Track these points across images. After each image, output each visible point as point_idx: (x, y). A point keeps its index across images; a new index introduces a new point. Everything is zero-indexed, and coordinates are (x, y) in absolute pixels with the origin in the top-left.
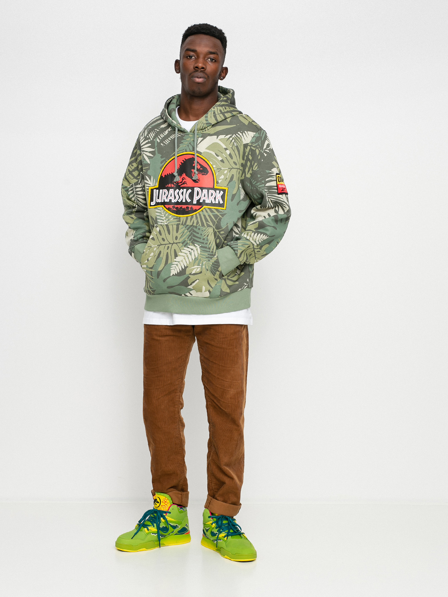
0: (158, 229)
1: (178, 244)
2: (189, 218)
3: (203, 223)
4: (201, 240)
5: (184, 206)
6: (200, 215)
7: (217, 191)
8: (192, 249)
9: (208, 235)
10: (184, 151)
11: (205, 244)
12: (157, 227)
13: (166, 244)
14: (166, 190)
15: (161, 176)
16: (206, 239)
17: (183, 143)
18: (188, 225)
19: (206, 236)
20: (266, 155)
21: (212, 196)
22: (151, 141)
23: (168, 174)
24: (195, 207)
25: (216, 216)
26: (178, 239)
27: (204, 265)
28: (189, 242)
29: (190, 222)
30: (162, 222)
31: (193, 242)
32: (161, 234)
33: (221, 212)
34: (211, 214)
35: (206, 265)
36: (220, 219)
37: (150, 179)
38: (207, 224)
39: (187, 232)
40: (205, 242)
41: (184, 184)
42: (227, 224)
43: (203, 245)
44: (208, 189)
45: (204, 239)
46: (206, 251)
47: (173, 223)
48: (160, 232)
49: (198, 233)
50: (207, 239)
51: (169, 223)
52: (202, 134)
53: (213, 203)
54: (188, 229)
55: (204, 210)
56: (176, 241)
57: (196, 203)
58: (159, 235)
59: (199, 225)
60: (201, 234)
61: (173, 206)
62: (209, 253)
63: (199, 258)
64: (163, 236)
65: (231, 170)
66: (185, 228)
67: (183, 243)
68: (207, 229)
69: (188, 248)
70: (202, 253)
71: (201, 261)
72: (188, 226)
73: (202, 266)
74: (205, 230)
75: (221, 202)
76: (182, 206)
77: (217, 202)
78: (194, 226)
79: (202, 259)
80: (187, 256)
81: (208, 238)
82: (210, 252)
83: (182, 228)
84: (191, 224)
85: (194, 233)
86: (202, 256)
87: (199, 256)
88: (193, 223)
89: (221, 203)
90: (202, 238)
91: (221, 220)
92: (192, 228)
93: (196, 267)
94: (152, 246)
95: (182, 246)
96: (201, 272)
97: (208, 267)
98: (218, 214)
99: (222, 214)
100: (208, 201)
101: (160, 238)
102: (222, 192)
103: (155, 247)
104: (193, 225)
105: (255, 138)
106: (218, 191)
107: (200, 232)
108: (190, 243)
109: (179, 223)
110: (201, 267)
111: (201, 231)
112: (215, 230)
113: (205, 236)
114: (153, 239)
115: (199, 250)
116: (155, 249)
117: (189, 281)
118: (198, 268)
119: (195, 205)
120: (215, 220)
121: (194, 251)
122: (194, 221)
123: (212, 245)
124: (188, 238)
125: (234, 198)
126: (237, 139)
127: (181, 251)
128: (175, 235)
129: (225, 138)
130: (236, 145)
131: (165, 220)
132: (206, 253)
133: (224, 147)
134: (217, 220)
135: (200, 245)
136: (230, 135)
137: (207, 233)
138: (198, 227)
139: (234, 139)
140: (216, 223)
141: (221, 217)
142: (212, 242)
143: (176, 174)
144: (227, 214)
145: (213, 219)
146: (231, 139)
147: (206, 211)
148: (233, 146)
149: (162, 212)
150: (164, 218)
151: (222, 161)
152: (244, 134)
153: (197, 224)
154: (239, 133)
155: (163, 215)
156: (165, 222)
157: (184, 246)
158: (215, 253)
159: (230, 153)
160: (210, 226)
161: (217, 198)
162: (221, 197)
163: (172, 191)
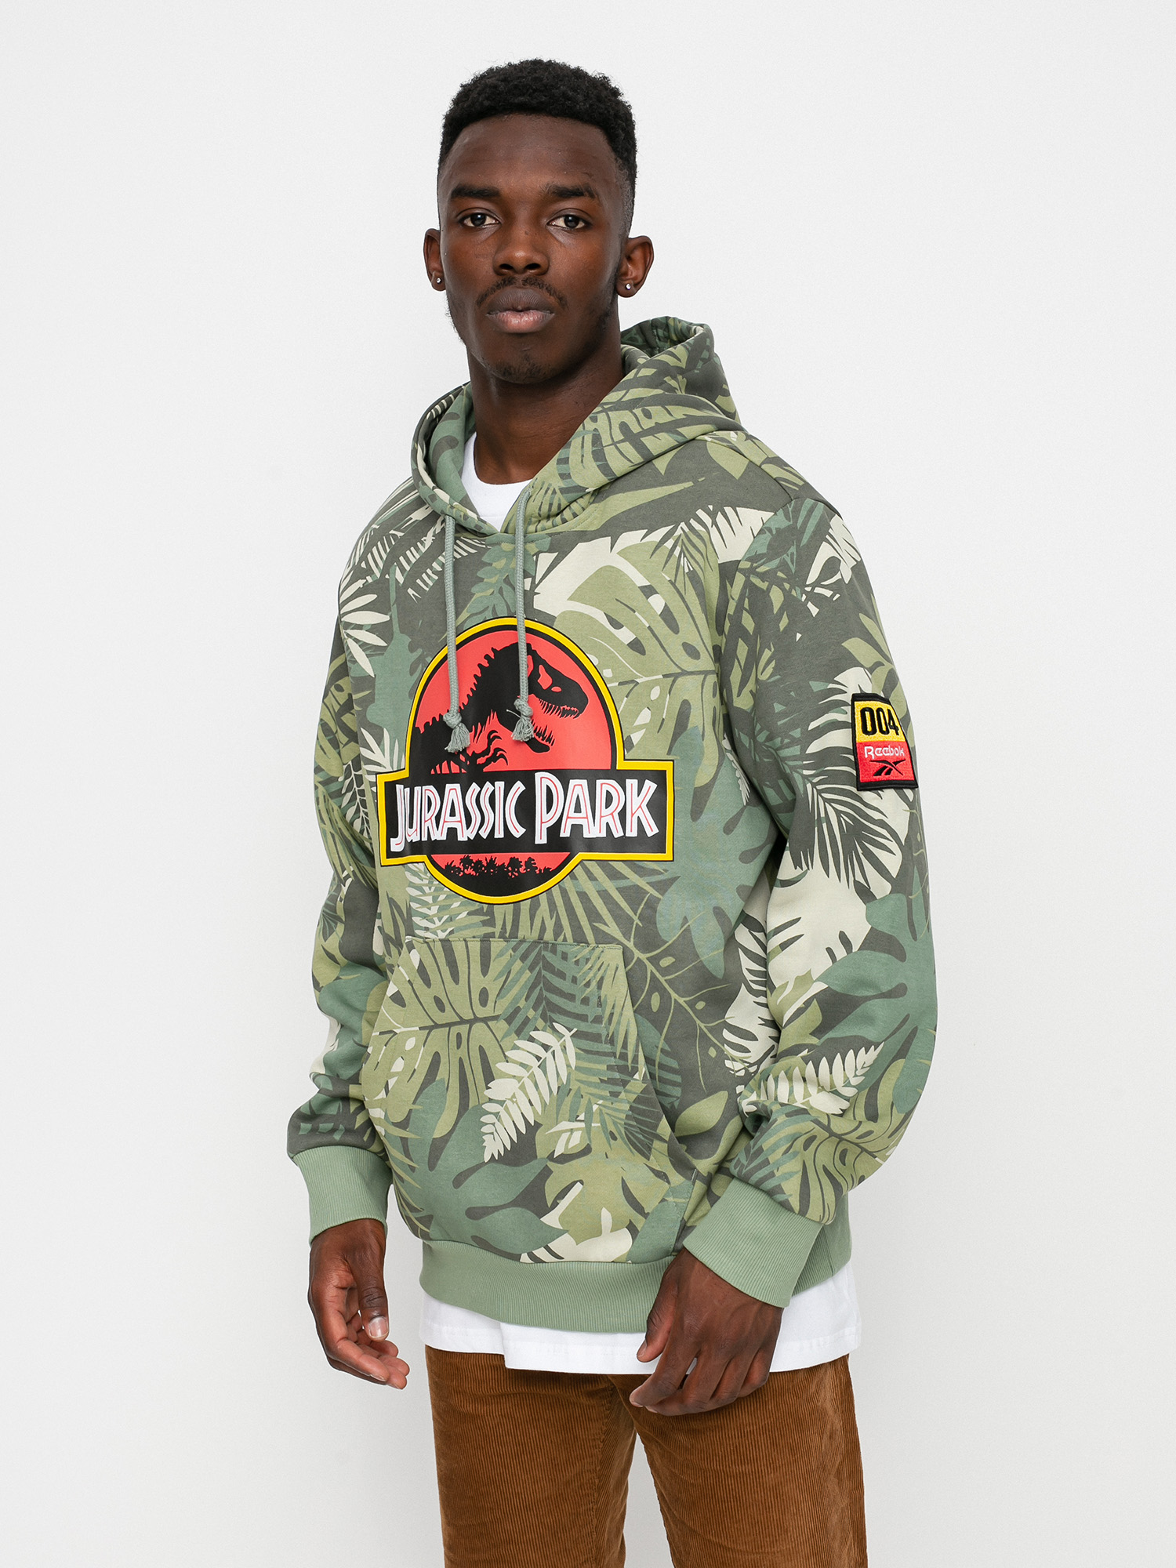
0: (415, 957)
1: (489, 1023)
3: (580, 927)
4: (576, 1007)
5: (502, 858)
6: (564, 893)
7: (629, 782)
8: (546, 1047)
9: (602, 979)
10: (488, 614)
11: (590, 1019)
12: (411, 947)
13: (450, 1025)
16: (594, 1000)
17: (482, 580)
18: (523, 941)
19: (594, 984)
20: (814, 611)
21: (608, 804)
22: (375, 581)
24: (543, 860)
25: (633, 895)
26: (490, 1003)
27: (596, 1117)
28: (531, 1013)
30: (427, 929)
31: (549, 1014)
32: (427, 982)
33: (655, 872)
34: (610, 887)
35: (606, 1117)
36: (652, 905)
37: (379, 741)
38: (595, 930)
39: (520, 973)
40: (591, 1011)
41: (495, 758)
42: (685, 920)
43: (584, 1027)
45: (585, 1001)
46: (597, 1053)
47: (467, 933)
48: (422, 970)
49: (562, 975)
50: (600, 997)
51: (451, 932)
52: (550, 535)
53: (616, 835)
54: (523, 958)
55: (579, 872)
56: (482, 1012)
57: (544, 841)
58: (418, 983)
59: (565, 940)
60: (574, 980)
61: (462, 856)
62: (612, 1061)
63: (574, 1086)
64: (437, 989)
65: (674, 681)
66: (511, 951)
67: (509, 1020)
68: (597, 952)
69: (532, 1039)
70: (586, 1065)
71: (584, 1102)
72: (525, 946)
73: (588, 1121)
74: (588, 960)
75: (652, 830)
76: (494, 855)
77: (632, 832)
78: (546, 943)
79: (585, 1090)
80: (532, 1077)
81: (603, 993)
82: (614, 1054)
83: (501, 954)
84: (535, 935)
85: (549, 976)
86: (583, 1077)
87: (573, 1077)
88: (543, 929)
89: (650, 834)
90: (579, 997)
91: (655, 910)
92: (539, 953)
93: (565, 1125)
94: (397, 1031)
95: (506, 1035)
96: (587, 1151)
97: (615, 1123)
98: (642, 882)
99: (660, 882)
100: (593, 831)
101: (427, 995)
102: (650, 787)
103: (409, 1035)
104: (541, 937)
106: (635, 782)
107: (568, 968)
108: (536, 1019)
109: (490, 930)
110: (583, 1125)
111: (573, 966)
112: (637, 954)
113: (588, 984)
114: (398, 998)
115: (572, 1050)
116: (410, 1044)
117: (551, 1189)
118: (572, 1131)
119: (541, 848)
120: (630, 912)
121: (553, 1053)
122: (546, 923)
123: (619, 1023)
124: (526, 1000)
125: (705, 805)
126: (690, 540)
127: (505, 1056)
128: (479, 981)
129: (644, 541)
130: (687, 570)
131: (436, 919)
132: (600, 1063)
133: (641, 581)
134: (638, 908)
135: (575, 1030)
136: (664, 530)
137: (599, 969)
138: (559, 949)
139: (680, 542)
140: (635, 923)
141: (656, 894)
142: (617, 1011)
143: (453, 719)
144: (679, 877)
145: (621, 909)
146: (669, 544)
147: (586, 873)
148: (676, 576)
149: (426, 885)
150: (434, 910)
151: (636, 646)
152: (720, 518)
153: (557, 935)
154: (700, 513)
155: (429, 899)
156: (438, 928)
157: (514, 1035)
158: (635, 1059)
159: (666, 605)
160: (611, 940)
161: (632, 815)
162: (648, 805)
163: (453, 791)
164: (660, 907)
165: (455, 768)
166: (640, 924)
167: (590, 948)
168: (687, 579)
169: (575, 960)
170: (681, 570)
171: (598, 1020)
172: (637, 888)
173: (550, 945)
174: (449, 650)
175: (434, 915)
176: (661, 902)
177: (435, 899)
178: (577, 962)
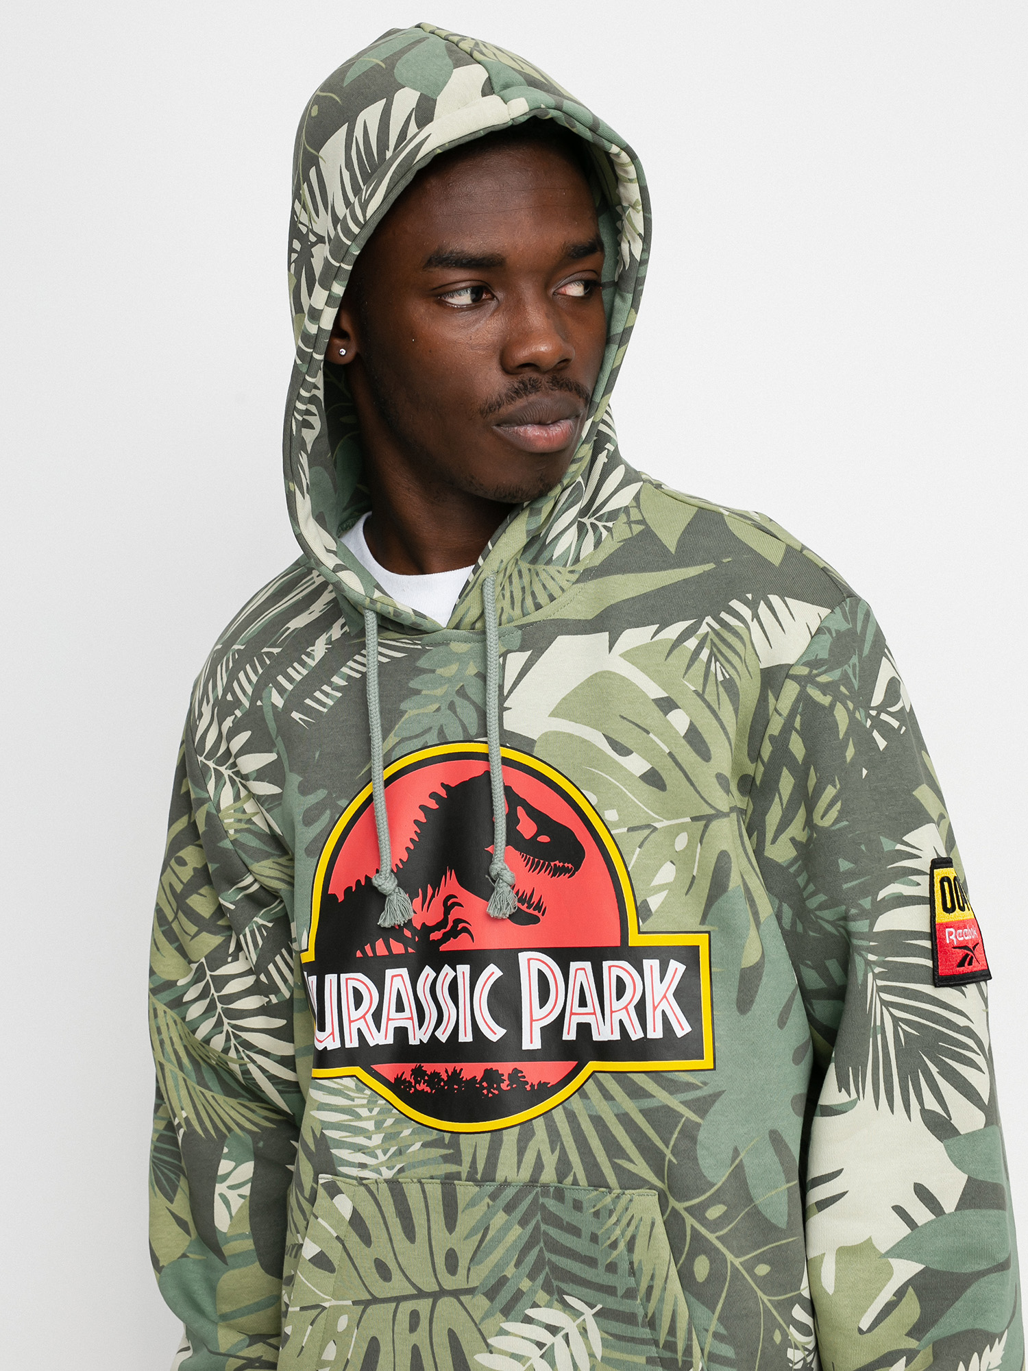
0: (344, 1205)
1: (462, 1298)
2: (510, 1139)
3: (596, 1165)
4: (598, 1275)
5: (472, 1070)
6: (571, 1117)
7: (647, 963)
8: (553, 1330)
9: (633, 1238)
10: (432, 738)
11: (620, 1292)
12: (333, 1190)
13: (398, 1300)
14: (357, 980)
15: (327, 899)
16: (623, 1266)
17: (416, 692)
18: (506, 1184)
19: (622, 1245)
20: (882, 743)
21: (619, 996)
22: (246, 714)
23: (358, 882)
24: (535, 1073)
25: (662, 1118)
26: (462, 1270)
28: (525, 1284)
29: (520, 1162)
30: (362, 1166)
31: (555, 1283)
32: (366, 1239)
33: (690, 1087)
34: (630, 1107)
36: (690, 1134)
38: (618, 1169)
39: (505, 1229)
40: (622, 1282)
41: (454, 933)
42: (736, 1152)
43: (612, 1303)
44: (596, 956)
45: (612, 1268)
46: (632, 1340)
47: (423, 1171)
48: (357, 1221)
49: (574, 1231)
50: (631, 1263)
51: (401, 1170)
52: (520, 627)
53: (634, 1038)
54: (509, 1208)
55: (591, 1088)
56: (449, 1283)
57: (537, 1045)
58: (353, 1240)
59: (575, 1182)
60: (594, 1238)
61: (413, 1065)
62: (653, 1351)
64: (381, 1249)
65: (706, 826)
66: (487, 1200)
67: (490, 1295)
68: (624, 1201)
69: (528, 1320)
70: (617, 1355)
72: (509, 1192)
74: (611, 1213)
75: (682, 1028)
76: (458, 1066)
77: (656, 1033)
78: (545, 1186)
81: (636, 1257)
82: (656, 1343)
83: (473, 1203)
84: (525, 1174)
85: (553, 1232)
88: (539, 1166)
89: (680, 1034)
90: (603, 1262)
91: (694, 1140)
92: (535, 1200)
94: (326, 1305)
95: (488, 1315)
98: (673, 1102)
99: (698, 1099)
100: (604, 1032)
101: (365, 1257)
102: (677, 969)
103: (340, 1310)
104: (535, 1177)
105: (826, 640)
106: (656, 963)
107: (584, 1221)
108: (534, 1291)
109: (452, 1168)
111: (591, 1219)
112: (673, 1201)
113: (614, 1245)
114: (321, 1261)
115: (595, 1334)
116: (343, 1323)
119: (532, 1055)
121: (566, 1337)
122: (544, 1158)
123: (661, 1300)
124: (517, 1265)
125: (757, 992)
126: (723, 640)
127: (488, 1345)
128: (443, 1240)
129: (656, 639)
130: (720, 678)
131: (379, 1152)
132: (636, 1353)
133: (656, 691)
134: (670, 1138)
135: (599, 1307)
136: (681, 626)
137: (628, 1224)
138: (567, 1194)
139: (708, 643)
140: (667, 1159)
141: (695, 1118)
143: (386, 882)
144: (723, 1092)
145: (649, 1139)
146: (692, 643)
147: (601, 1091)
148: (705, 685)
149: (362, 1106)
150: (377, 1139)
151: (653, 779)
152: (763, 609)
153: (561, 1176)
154: (735, 604)
155: (370, 1125)
156: (382, 1164)
157: (499, 1316)
158: (688, 1351)
159: (691, 724)
160: (639, 1183)
161: (655, 1008)
162: (675, 995)
163: (397, 979)
164: (702, 1136)
165: (397, 948)
166: (674, 1161)
167: (613, 1195)
168: (721, 689)
169: (593, 1210)
170: (711, 678)
171: (630, 1294)
172: (668, 1110)
173: (552, 1190)
174: (376, 787)
175: (378, 1147)
176: (702, 1129)
177: (379, 1125)
178: (597, 1214)
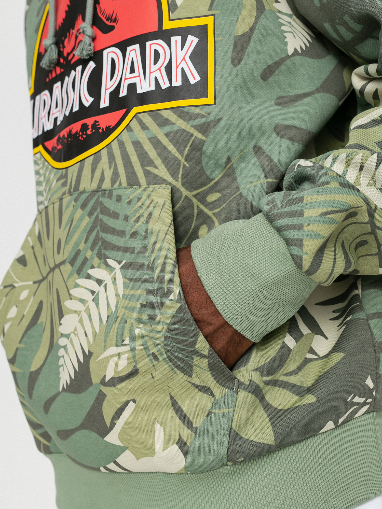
0: (37, 227)
1: (61, 268)
3: (134, 172)
4: (125, 242)
6: (122, 145)
7: (173, 39)
8: (99, 282)
9: (150, 214)
11: (136, 251)
14: (46, 94)
16: (141, 234)
18: (84, 192)
19: (143, 220)
21: (156, 62)
25: (179, 138)
26: (62, 250)
27: (139, 340)
28: (89, 254)
29: (92, 177)
30: (41, 203)
31: (103, 251)
32: (41, 244)
33: (198, 116)
34: (159, 133)
35: (148, 340)
36: (198, 146)
38: (147, 174)
39: (82, 219)
40: (138, 244)
42: (229, 159)
43: (131, 258)
44: (143, 40)
45: (134, 235)
46: (140, 280)
47: (55, 197)
48: (40, 236)
49: (115, 216)
50: (147, 231)
51: (49, 199)
53: (164, 87)
54: (83, 206)
55: (134, 124)
56: (58, 260)
57: (107, 104)
58: (38, 247)
59: (120, 184)
60: (126, 218)
62: (151, 285)
63: (120, 314)
66: (73, 202)
67: (72, 263)
68: (148, 192)
69: (89, 277)
70: (130, 292)
71: (128, 326)
72: (84, 196)
73: (132, 345)
75: (194, 78)
76: (71, 126)
77: (177, 82)
78: (104, 190)
79: (130, 315)
80: (88, 310)
81: (150, 226)
82: (153, 279)
83: (67, 207)
84: (94, 186)
85: (105, 218)
86: (128, 303)
87: (120, 305)
88: (102, 179)
89: (193, 83)
91: (200, 151)
92: (97, 200)
93: (113, 350)
94: (16, 285)
95: (70, 276)
96: (134, 372)
97: (155, 345)
98: (187, 126)
99: (203, 124)
100: (145, 87)
101: (41, 255)
102: (193, 41)
103: (24, 288)
104: (99, 186)
106: (179, 38)
107: (122, 209)
108: (92, 258)
110: (127, 348)
111: (126, 206)
113: (137, 220)
114: (22, 260)
115: (120, 280)
116: (25, 295)
117: (108, 414)
118: (119, 354)
120: (177, 155)
121: (106, 285)
122: (105, 173)
123: (160, 250)
124: (86, 242)
125: (245, 52)
127: (70, 295)
128: (58, 234)
132: (140, 288)
134: (184, 151)
135: (124, 262)
137: (148, 207)
138: (115, 193)
140: (182, 164)
141: (201, 136)
142: (160, 239)
143: (48, 42)
144: (221, 119)
145: (169, 152)
147: (140, 124)
153: (113, 182)
156: (45, 199)
158: (171, 281)
160: (160, 181)
161: (177, 67)
162: (191, 57)
163: (57, 88)
164: (205, 148)
165: (58, 71)
166: (187, 165)
167: (141, 189)
169: (128, 200)
171: (143, 250)
172: (183, 132)
173: (107, 192)
176: (205, 144)
177: (45, 177)
178: (129, 203)
